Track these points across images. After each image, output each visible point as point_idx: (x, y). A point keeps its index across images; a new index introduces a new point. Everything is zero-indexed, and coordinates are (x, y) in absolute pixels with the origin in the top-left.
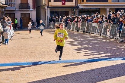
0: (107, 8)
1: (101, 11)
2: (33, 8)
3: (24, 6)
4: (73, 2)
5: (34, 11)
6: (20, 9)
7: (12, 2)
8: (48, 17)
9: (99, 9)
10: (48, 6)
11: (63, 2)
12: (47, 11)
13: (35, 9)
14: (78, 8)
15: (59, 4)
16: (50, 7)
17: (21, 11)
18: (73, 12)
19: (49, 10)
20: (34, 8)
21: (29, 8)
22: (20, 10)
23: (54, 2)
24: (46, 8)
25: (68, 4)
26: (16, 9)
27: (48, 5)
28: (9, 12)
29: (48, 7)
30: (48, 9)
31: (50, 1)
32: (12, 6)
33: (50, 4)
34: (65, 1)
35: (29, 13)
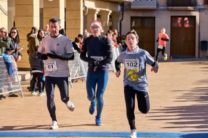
2: (205, 4)
5: (206, 11)
6: (168, 5)
17: (172, 10)
21: (194, 4)
22: (170, 8)
26: (158, 5)
28: (140, 15)
35: (195, 17)
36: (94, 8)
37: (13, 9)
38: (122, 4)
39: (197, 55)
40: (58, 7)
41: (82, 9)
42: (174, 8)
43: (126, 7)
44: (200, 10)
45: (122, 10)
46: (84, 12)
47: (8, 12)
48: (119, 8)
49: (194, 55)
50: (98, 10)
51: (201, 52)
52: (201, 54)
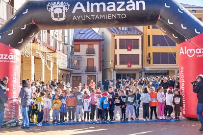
0: (175, 70)
1: (169, 73)
3: (90, 69)
4: (139, 64)
7: (79, 66)
8: (114, 79)
9: (168, 71)
11: (129, 65)
12: (113, 73)
13: (101, 72)
14: (144, 70)
15: (125, 67)
16: (116, 70)
18: (140, 74)
19: (115, 73)
23: (120, 64)
24: (112, 71)
25: (134, 66)
26: (82, 72)
27: (114, 68)
29: (114, 70)
31: (116, 64)
32: (76, 69)
33: (116, 67)
34: (131, 64)
35: (96, 76)
44: (97, 73)
45: (70, 73)
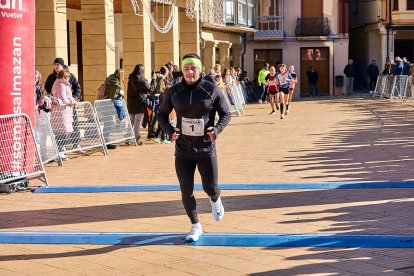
2: (339, 33)
3: (310, 26)
5: (341, 41)
6: (297, 35)
7: (275, 16)
8: (388, 59)
10: (391, 23)
12: (384, 38)
13: (347, 35)
17: (301, 41)
19: (392, 37)
20: (344, 33)
21: (327, 33)
22: (299, 38)
23: (409, 8)
24: (383, 30)
26: (285, 35)
27: (388, 21)
28: (265, 47)
29: (389, 27)
30: (388, 34)
31: (396, 8)
32: (272, 28)
33: (395, 18)
35: (328, 48)
36: (212, 40)
37: (121, 44)
38: (244, 35)
39: (331, 92)
40: (172, 41)
41: (198, 42)
42: (305, 38)
43: (248, 39)
44: (334, 40)
45: (245, 41)
46: (201, 46)
47: (116, 47)
48: (241, 39)
49: (328, 92)
50: (217, 42)
51: (336, 89)
52: (336, 92)
